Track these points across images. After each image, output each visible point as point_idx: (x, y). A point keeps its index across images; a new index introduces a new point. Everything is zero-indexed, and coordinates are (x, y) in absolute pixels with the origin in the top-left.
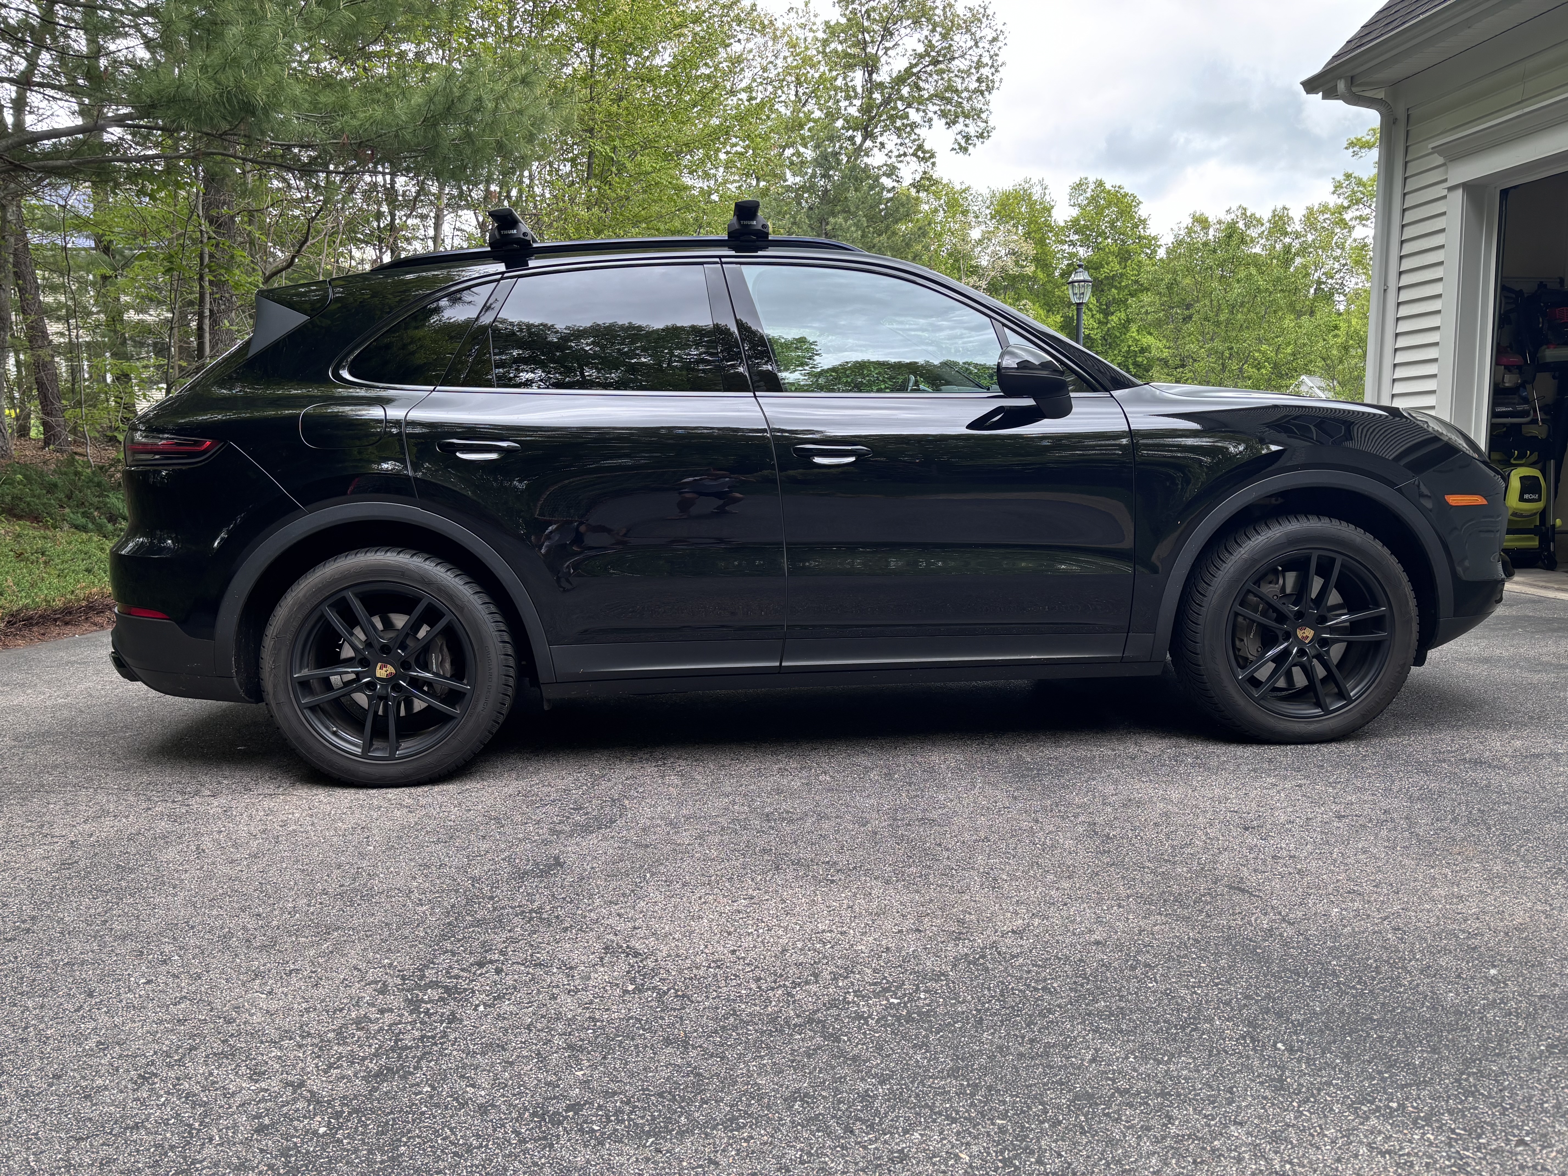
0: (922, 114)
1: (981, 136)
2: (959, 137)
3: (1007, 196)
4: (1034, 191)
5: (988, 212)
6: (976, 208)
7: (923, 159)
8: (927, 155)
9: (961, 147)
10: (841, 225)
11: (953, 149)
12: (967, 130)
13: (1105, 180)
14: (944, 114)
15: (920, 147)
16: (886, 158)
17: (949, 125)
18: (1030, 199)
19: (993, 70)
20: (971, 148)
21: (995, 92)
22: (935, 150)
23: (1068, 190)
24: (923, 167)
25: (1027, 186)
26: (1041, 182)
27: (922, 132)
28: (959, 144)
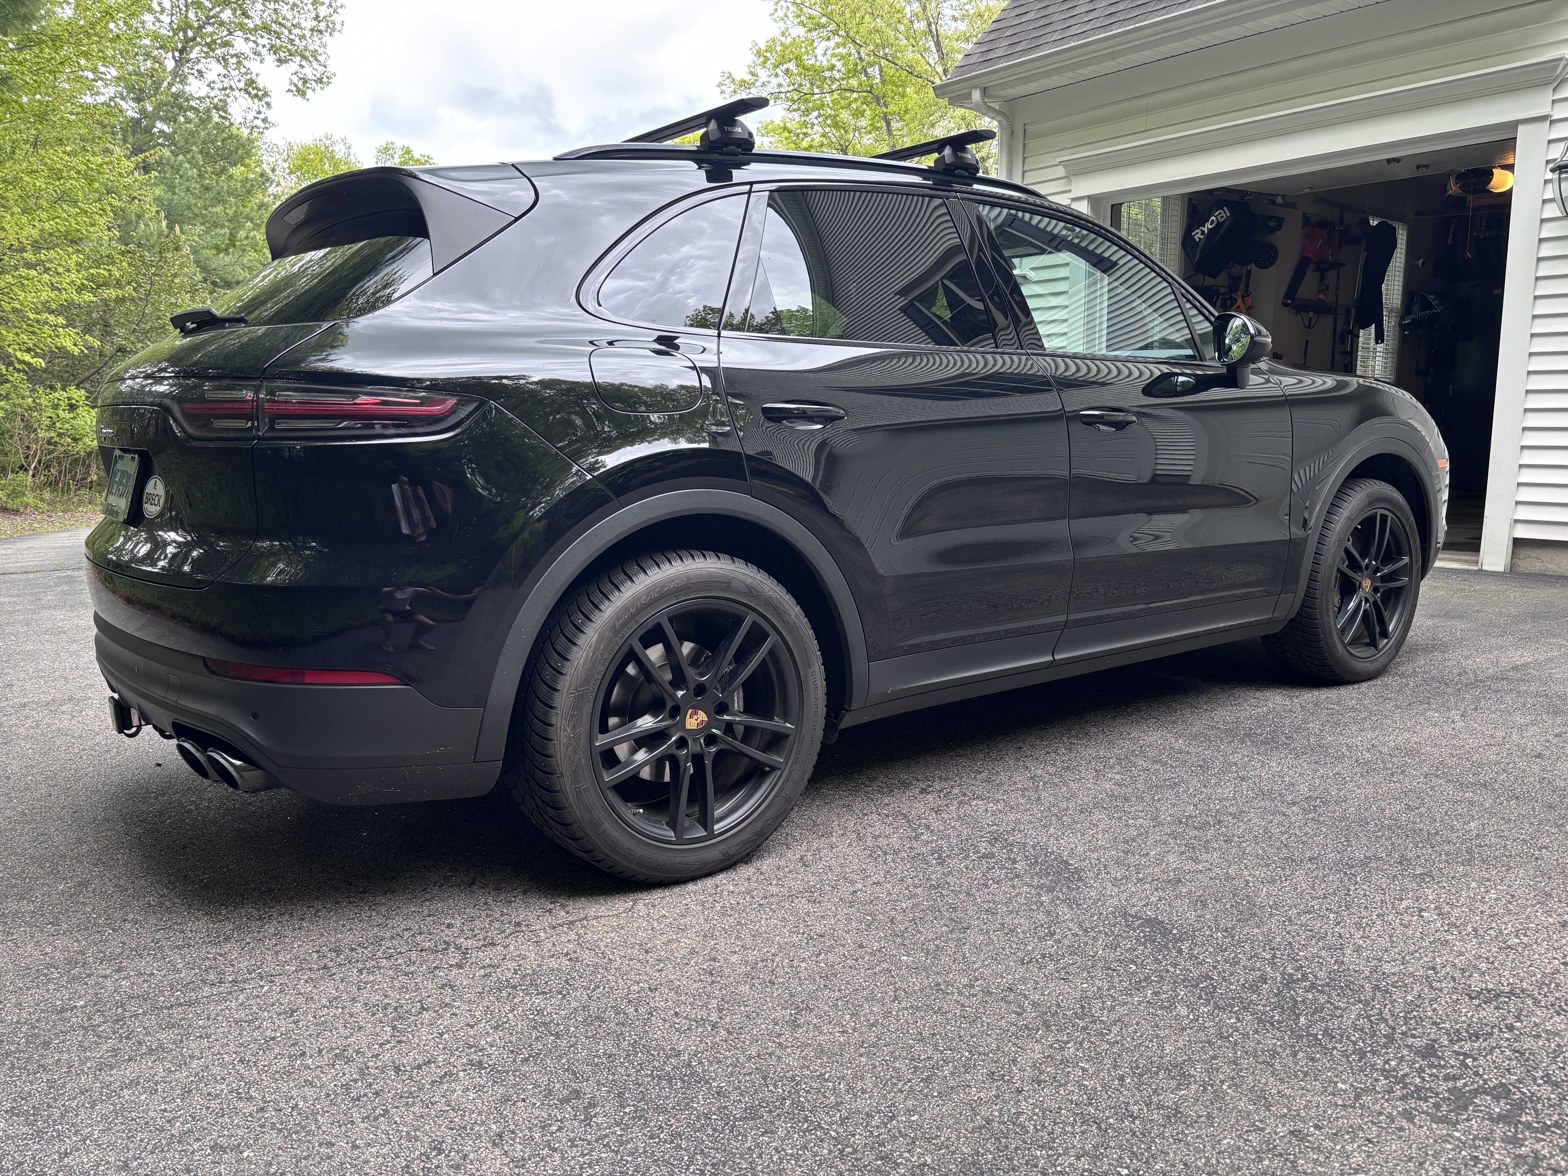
0: (251, 44)
1: (320, 81)
2: (295, 79)
3: (308, 149)
4: (336, 149)
5: (286, 165)
6: (271, 160)
7: (256, 96)
8: (260, 93)
9: (298, 90)
10: (169, 160)
11: (289, 90)
12: (303, 71)
13: (412, 147)
14: (273, 49)
15: (251, 83)
16: (208, 89)
17: (281, 61)
18: (333, 158)
19: (332, 10)
20: (309, 92)
21: (336, 34)
22: (269, 88)
23: (375, 153)
24: (256, 105)
25: (328, 142)
26: (344, 140)
27: (253, 65)
28: (296, 86)
